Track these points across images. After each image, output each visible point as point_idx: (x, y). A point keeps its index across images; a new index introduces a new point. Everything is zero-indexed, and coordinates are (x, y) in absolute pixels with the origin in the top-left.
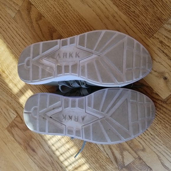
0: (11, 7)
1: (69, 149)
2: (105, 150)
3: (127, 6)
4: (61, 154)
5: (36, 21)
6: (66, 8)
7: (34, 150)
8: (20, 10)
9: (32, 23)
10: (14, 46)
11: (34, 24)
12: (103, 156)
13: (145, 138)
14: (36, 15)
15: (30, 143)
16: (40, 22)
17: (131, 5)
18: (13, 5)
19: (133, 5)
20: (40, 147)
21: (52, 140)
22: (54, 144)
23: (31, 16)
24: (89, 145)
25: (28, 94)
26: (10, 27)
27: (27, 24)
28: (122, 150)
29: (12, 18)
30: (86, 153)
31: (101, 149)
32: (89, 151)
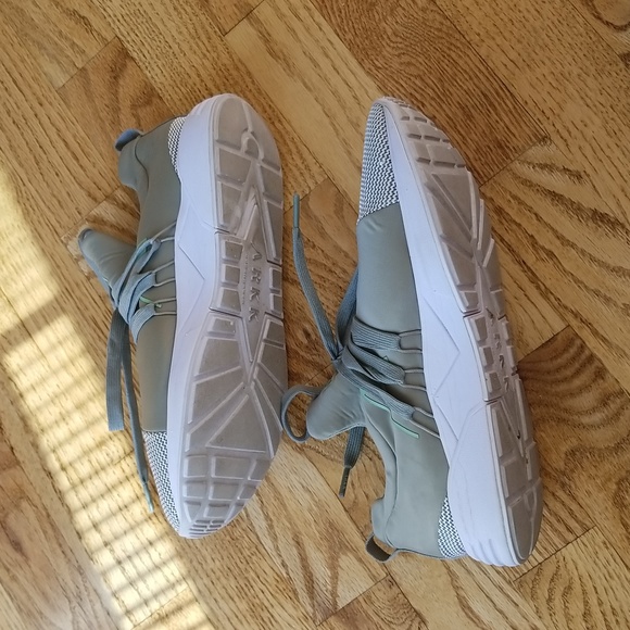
0: (59, 57)
1: (151, 544)
2: (277, 549)
3: (416, 99)
4: (119, 563)
5: (134, 107)
6: (236, 83)
7: (17, 546)
8: (88, 67)
9: (117, 110)
10: (39, 176)
11: (121, 117)
12: (268, 570)
14: (137, 91)
15: (12, 521)
16: (145, 113)
17: (428, 99)
18: (69, 52)
19: (433, 99)
20: (45, 532)
21: (98, 507)
22: (100, 522)
23: (121, 90)
25: (47, 337)
26: (39, 116)
27: (101, 114)
28: (337, 550)
29: (53, 90)
30: (209, 560)
31: (268, 543)
32: (221, 551)
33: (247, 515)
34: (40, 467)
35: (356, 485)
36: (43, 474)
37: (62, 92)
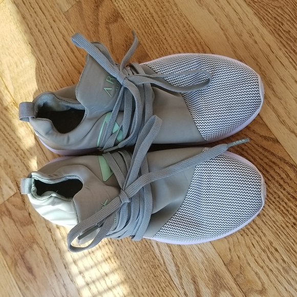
1: (106, 275)
2: (182, 284)
3: (278, 21)
4: (88, 284)
5: (107, 23)
6: (168, 10)
7: (30, 270)
9: (97, 25)
10: (51, 61)
11: (100, 29)
13: (270, 267)
14: (109, 14)
15: (28, 255)
16: (114, 27)
17: (286, 20)
19: (289, 21)
20: (46, 263)
22: (78, 260)
23: (100, 14)
24: (152, 269)
26: (53, 27)
27: (88, 27)
28: (219, 288)
29: (61, 13)
30: (140, 287)
31: (176, 280)
32: (148, 283)
33: (164, 263)
34: (44, 225)
35: (232, 250)
36: (46, 230)
37: (67, 15)
